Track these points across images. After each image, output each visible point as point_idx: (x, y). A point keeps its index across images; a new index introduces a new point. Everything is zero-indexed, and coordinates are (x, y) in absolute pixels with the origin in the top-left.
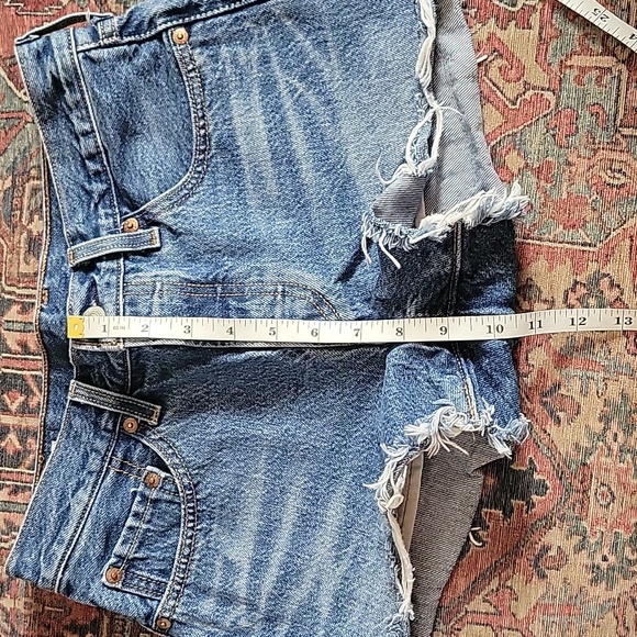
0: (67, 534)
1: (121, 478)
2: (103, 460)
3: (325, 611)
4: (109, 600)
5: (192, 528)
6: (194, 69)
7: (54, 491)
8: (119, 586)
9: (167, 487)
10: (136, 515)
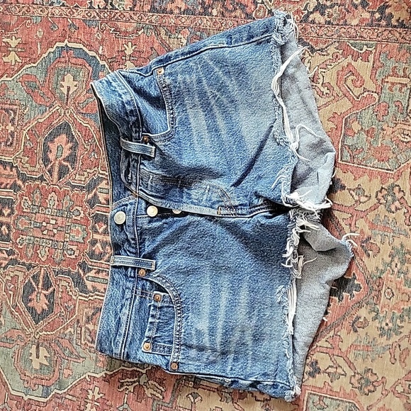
0: (122, 331)
1: (142, 299)
2: (132, 292)
3: (250, 343)
4: (147, 359)
5: (180, 317)
6: (165, 87)
7: (111, 312)
8: (151, 351)
9: (165, 300)
10: (153, 316)
